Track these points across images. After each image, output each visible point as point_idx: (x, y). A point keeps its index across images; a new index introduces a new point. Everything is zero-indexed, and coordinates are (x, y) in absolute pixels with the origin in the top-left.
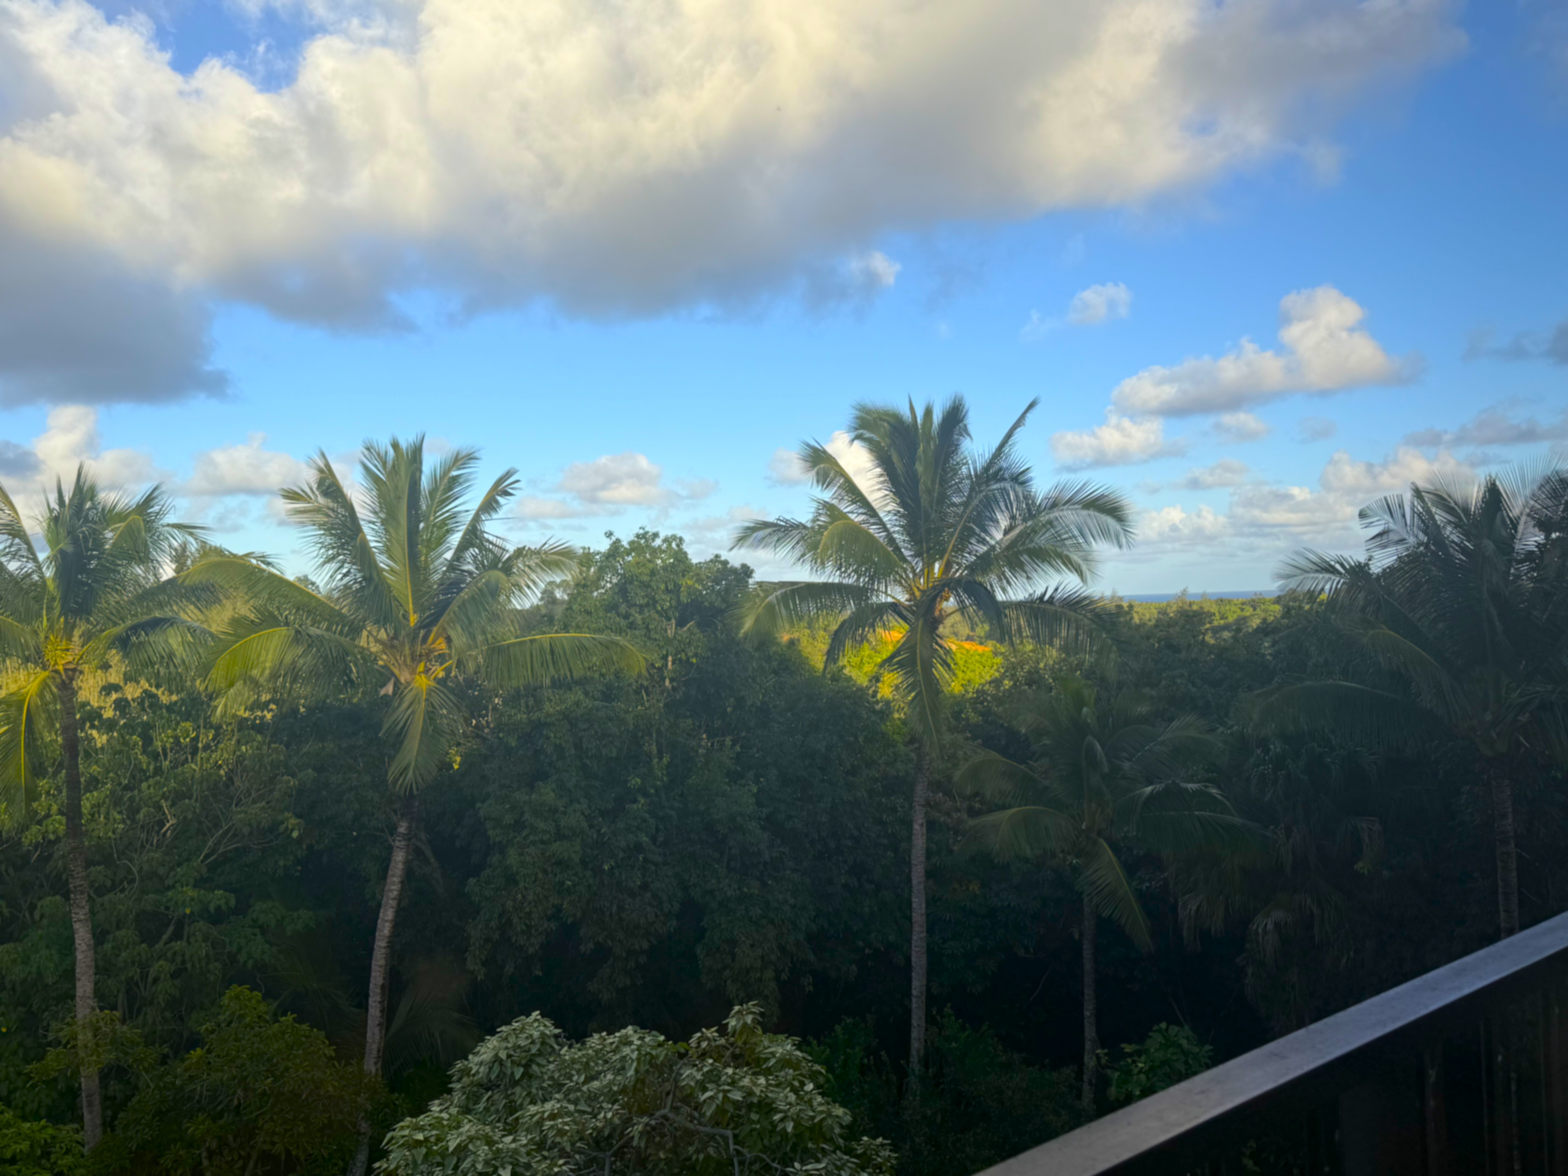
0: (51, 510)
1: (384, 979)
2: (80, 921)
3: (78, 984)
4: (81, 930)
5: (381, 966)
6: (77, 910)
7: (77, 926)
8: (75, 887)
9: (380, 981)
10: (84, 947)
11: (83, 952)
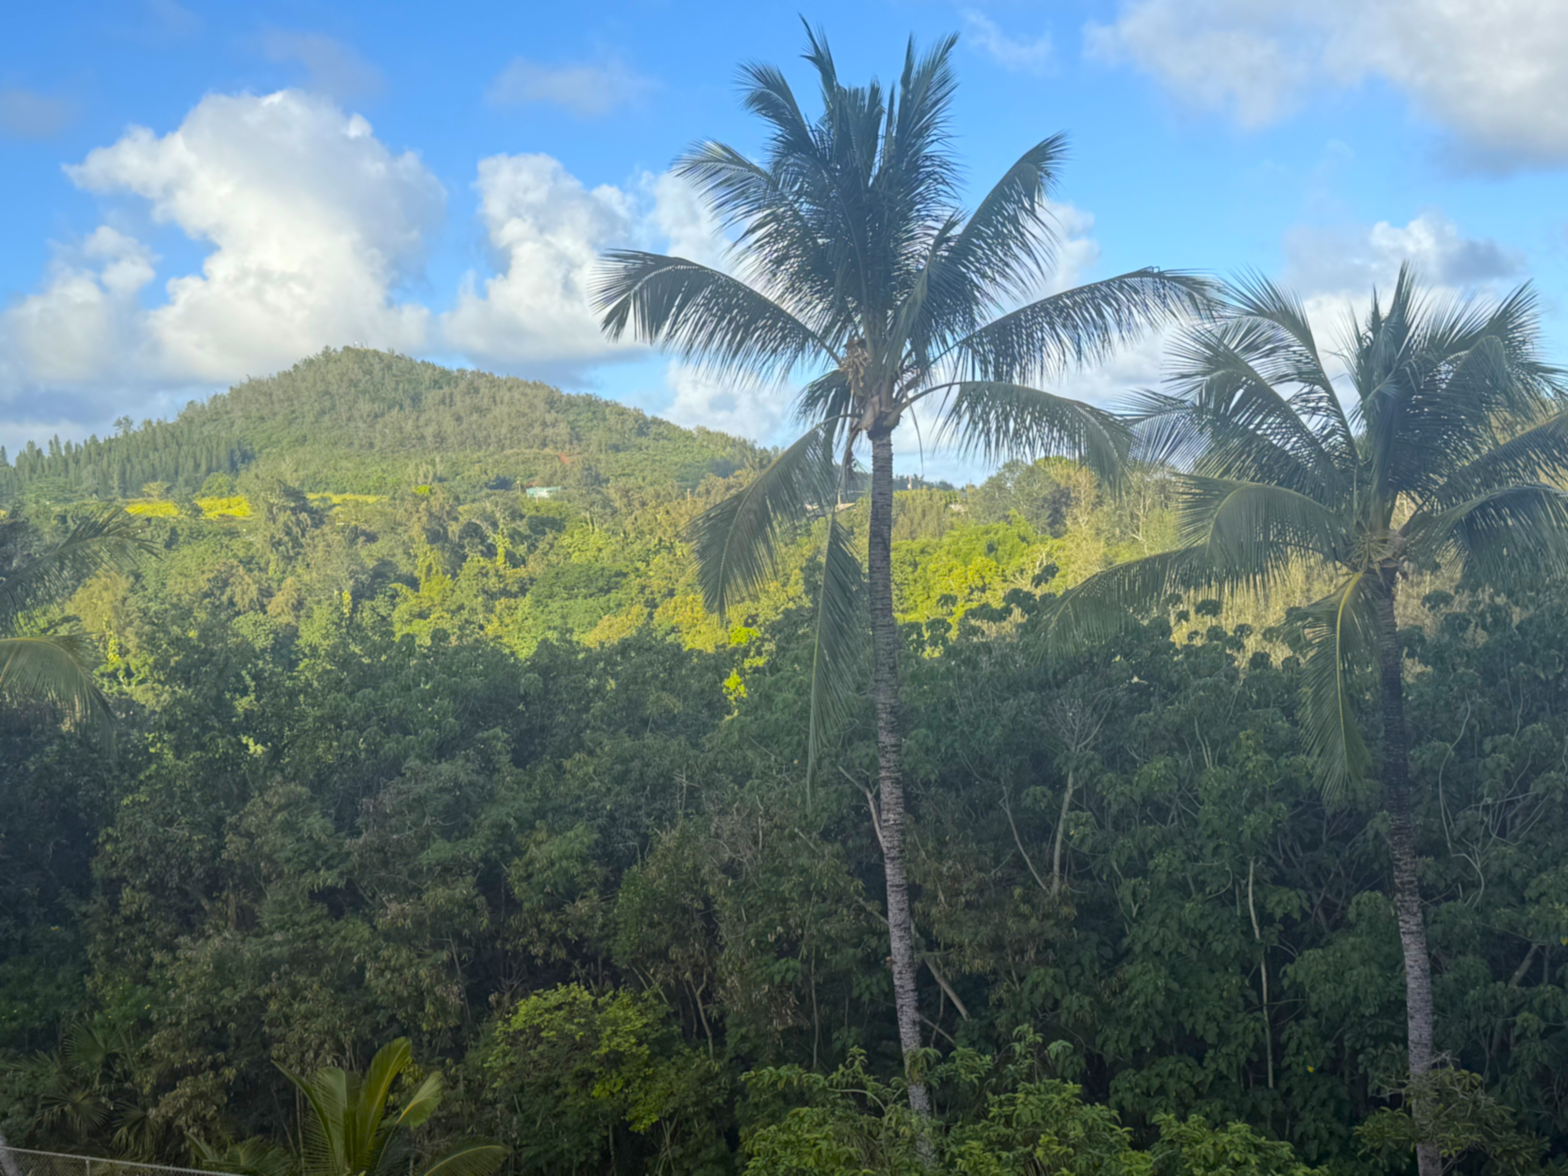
0: (1359, 339)
2: (1412, 933)
3: (1411, 1024)
4: (1413, 946)
6: (1406, 918)
7: (1406, 940)
8: (1402, 883)
10: (1417, 972)
11: (1416, 978)
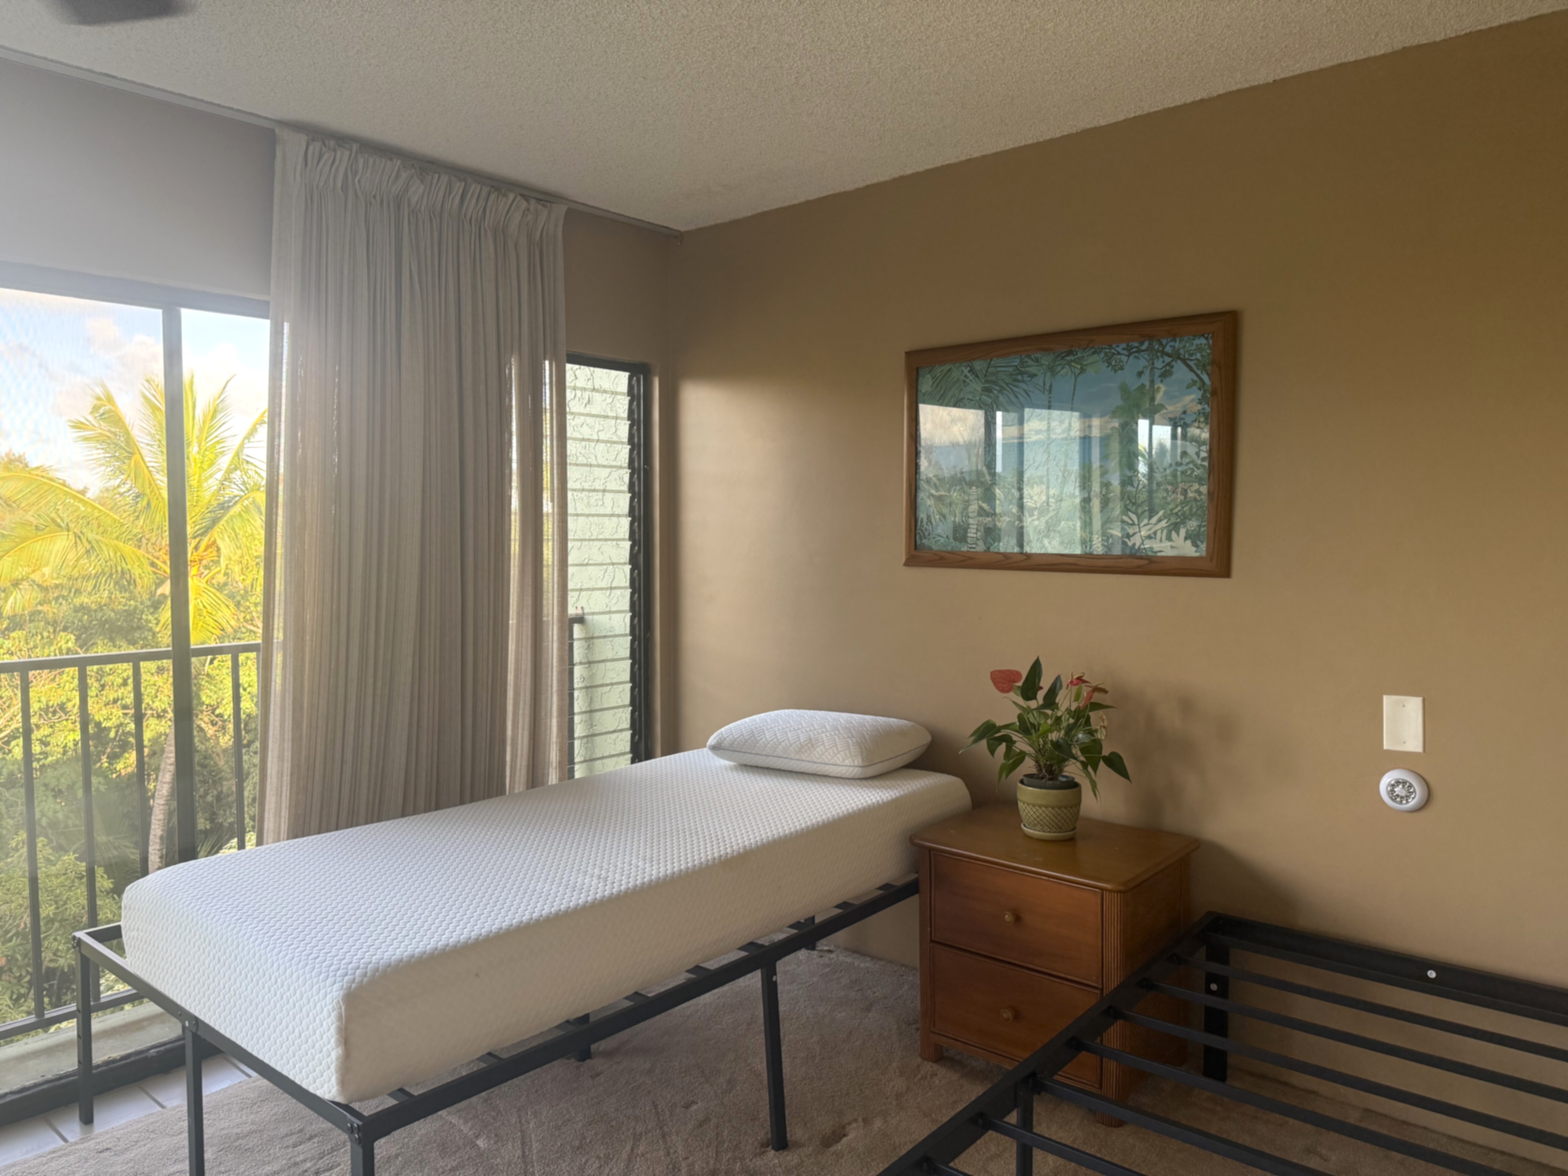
1: (163, 830)
5: (159, 820)
9: (159, 832)
